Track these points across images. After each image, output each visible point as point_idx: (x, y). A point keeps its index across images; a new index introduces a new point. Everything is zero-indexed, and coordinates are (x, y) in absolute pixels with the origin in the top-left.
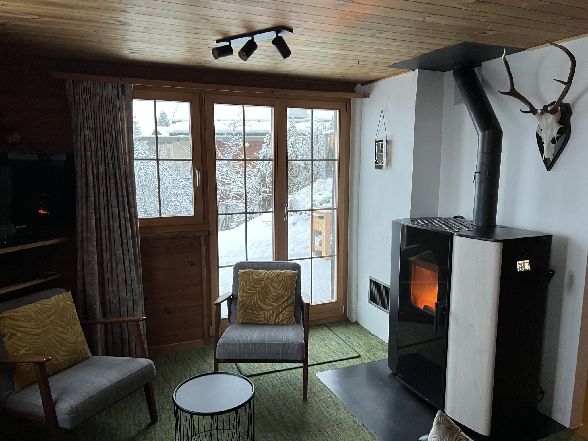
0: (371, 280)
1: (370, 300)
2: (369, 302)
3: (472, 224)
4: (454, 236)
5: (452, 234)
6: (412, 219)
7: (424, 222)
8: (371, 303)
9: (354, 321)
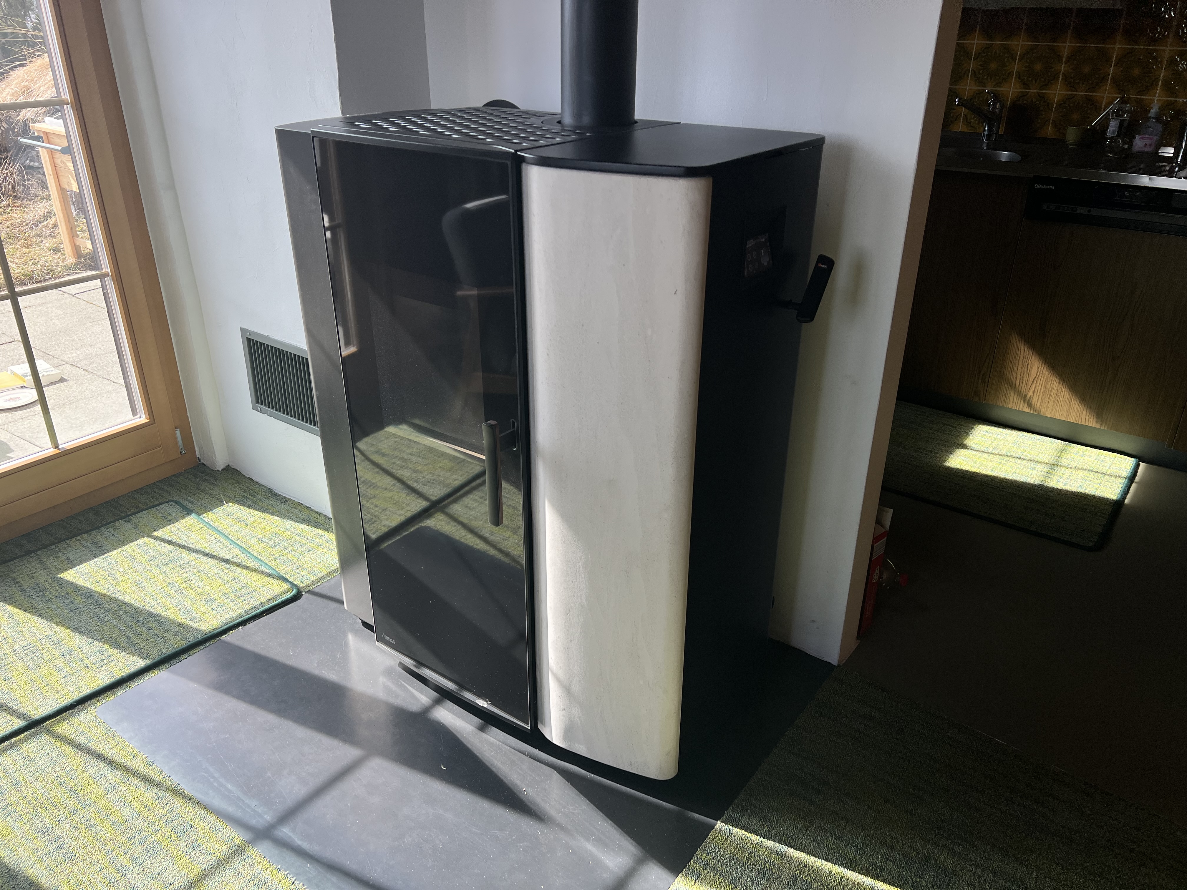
0: (249, 340)
1: (258, 402)
2: (254, 408)
3: (559, 122)
4: (524, 166)
5: (518, 161)
6: (350, 122)
7: (398, 125)
8: (261, 411)
9: (220, 465)
